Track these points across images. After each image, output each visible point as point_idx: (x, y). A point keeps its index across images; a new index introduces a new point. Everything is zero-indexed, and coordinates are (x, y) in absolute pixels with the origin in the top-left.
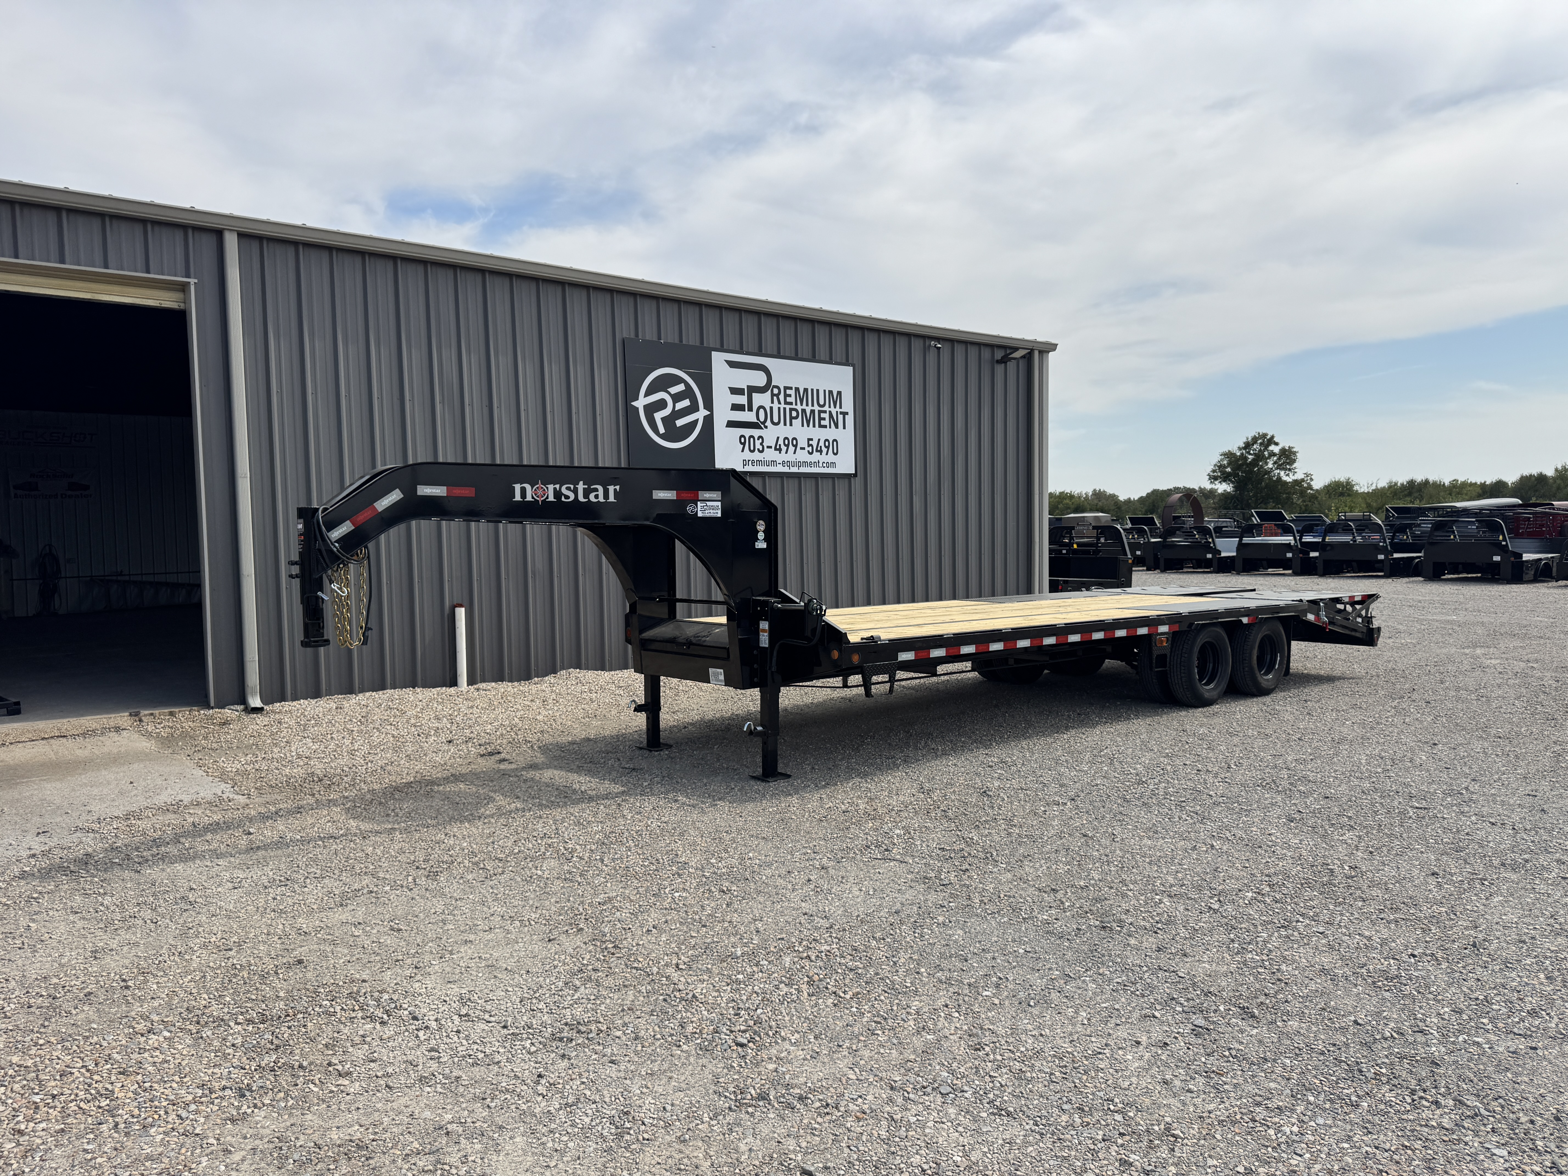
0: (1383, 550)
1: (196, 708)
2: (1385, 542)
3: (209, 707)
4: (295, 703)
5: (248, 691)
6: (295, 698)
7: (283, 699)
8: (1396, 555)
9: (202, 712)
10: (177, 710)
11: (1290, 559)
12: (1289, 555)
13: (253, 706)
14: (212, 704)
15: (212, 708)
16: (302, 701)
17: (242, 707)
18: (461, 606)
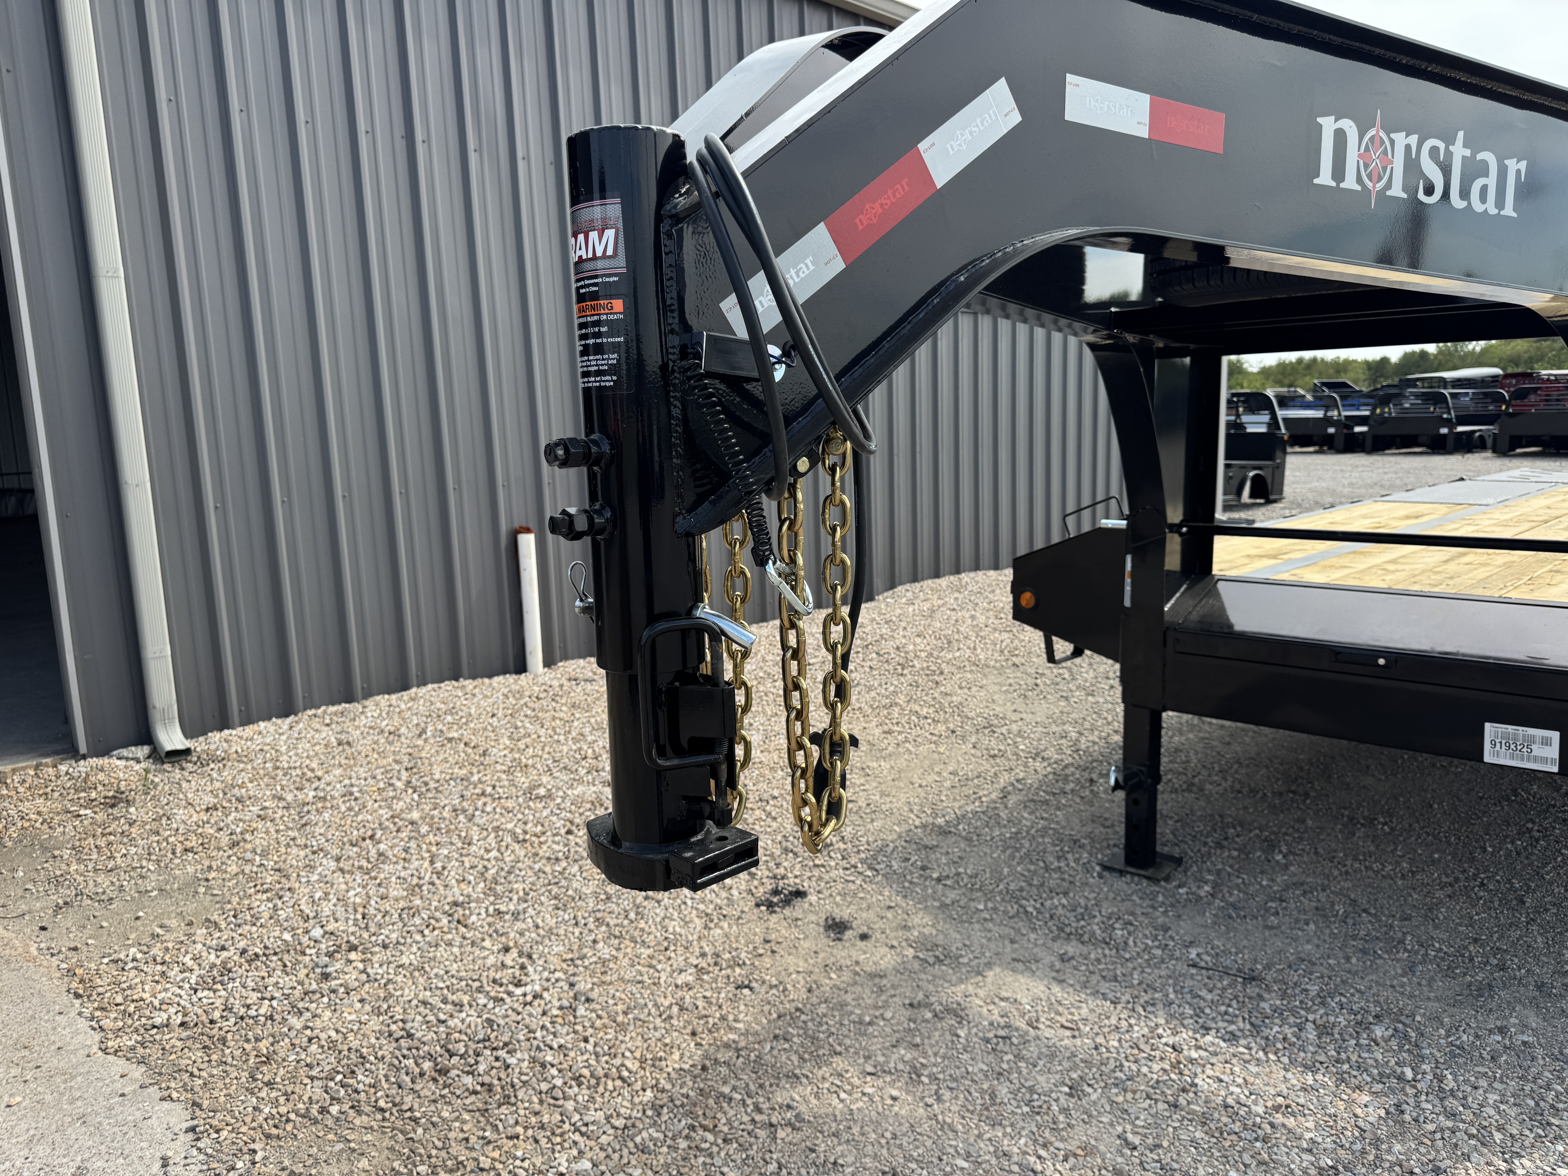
0: (1448, 423)
1: (48, 760)
2: (1449, 413)
3: (74, 754)
4: (249, 730)
5: (156, 717)
6: (247, 721)
7: (224, 724)
8: (1461, 429)
9: (63, 768)
10: (8, 768)
11: (1332, 435)
12: (1331, 430)
13: (169, 747)
14: (83, 749)
15: (84, 757)
16: (262, 725)
17: (145, 750)
18: (528, 530)
